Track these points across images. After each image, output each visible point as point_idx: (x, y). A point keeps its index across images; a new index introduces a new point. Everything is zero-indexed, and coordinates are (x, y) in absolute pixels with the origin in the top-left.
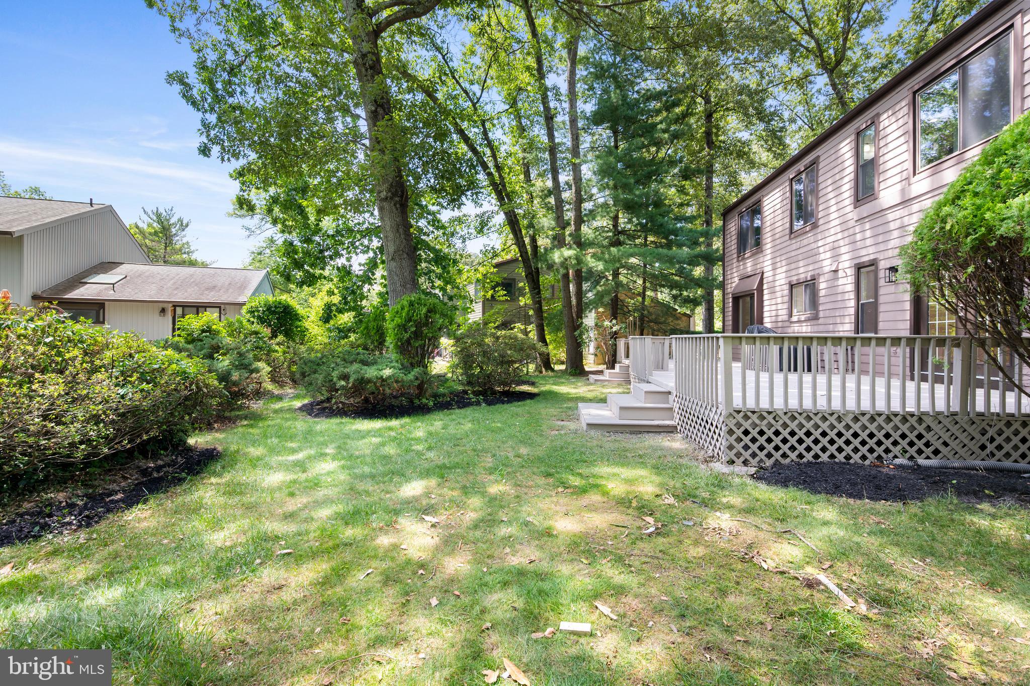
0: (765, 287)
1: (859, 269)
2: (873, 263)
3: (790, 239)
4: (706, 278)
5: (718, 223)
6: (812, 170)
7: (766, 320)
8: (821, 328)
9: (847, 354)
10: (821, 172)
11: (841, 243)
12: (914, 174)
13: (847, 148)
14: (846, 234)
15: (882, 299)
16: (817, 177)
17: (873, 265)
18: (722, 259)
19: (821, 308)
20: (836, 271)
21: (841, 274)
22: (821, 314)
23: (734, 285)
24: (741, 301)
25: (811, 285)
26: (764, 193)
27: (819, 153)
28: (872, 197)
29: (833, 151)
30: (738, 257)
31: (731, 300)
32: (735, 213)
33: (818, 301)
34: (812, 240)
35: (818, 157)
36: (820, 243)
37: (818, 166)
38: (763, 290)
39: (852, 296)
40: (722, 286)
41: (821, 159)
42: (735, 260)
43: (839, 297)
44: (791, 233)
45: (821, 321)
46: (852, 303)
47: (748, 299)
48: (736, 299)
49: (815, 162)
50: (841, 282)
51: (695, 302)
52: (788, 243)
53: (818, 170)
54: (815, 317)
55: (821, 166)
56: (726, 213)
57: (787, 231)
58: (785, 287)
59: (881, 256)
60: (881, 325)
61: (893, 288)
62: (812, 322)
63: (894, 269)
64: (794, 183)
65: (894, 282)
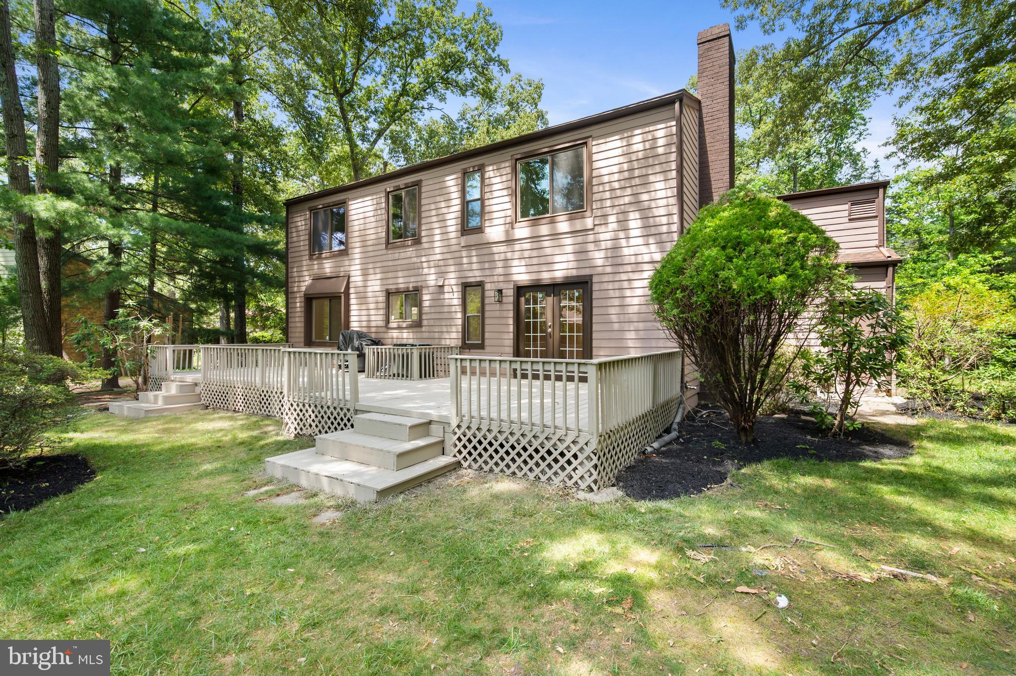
0: (352, 291)
1: (465, 287)
2: (480, 285)
3: (386, 249)
6: (414, 191)
7: (354, 324)
8: (425, 335)
10: (423, 195)
11: (448, 262)
12: (516, 222)
13: (453, 182)
14: (451, 255)
15: (487, 314)
16: (420, 200)
18: (284, 253)
19: (424, 317)
20: (442, 286)
21: (447, 289)
22: (425, 323)
23: (303, 284)
24: (316, 302)
25: (412, 295)
26: (350, 196)
27: (422, 178)
28: (479, 230)
29: (437, 181)
30: (311, 255)
31: (299, 300)
32: (306, 207)
34: (413, 254)
35: (421, 180)
36: (423, 259)
37: (420, 189)
38: (349, 294)
39: (458, 309)
41: (424, 183)
42: (306, 258)
43: (445, 310)
44: (387, 243)
45: (425, 329)
46: (459, 315)
47: (326, 300)
48: (308, 300)
49: (416, 185)
50: (447, 296)
52: (384, 252)
53: (420, 193)
54: (419, 326)
55: (424, 189)
56: (291, 205)
57: (383, 241)
58: (380, 294)
59: (487, 280)
60: (487, 335)
61: (497, 306)
62: (415, 330)
63: (500, 291)
64: (390, 197)
65: (500, 302)
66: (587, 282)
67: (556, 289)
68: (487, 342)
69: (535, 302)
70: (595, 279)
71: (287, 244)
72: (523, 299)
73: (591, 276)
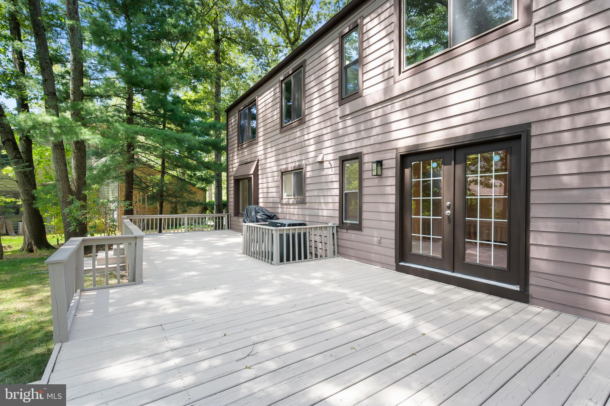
0: (260, 172)
1: (343, 161)
2: (357, 157)
3: (281, 133)
4: (215, 163)
5: (223, 119)
6: (300, 72)
7: (261, 200)
8: (307, 212)
9: (333, 238)
10: (307, 75)
11: (325, 131)
12: (400, 73)
13: (331, 52)
14: (328, 123)
15: (365, 191)
16: (304, 79)
17: (357, 158)
18: (226, 149)
19: (307, 194)
20: (321, 162)
21: (326, 165)
22: (308, 200)
23: (235, 169)
24: (241, 183)
25: (299, 172)
26: (259, 94)
27: (306, 58)
28: (356, 96)
29: (317, 56)
30: (238, 146)
31: (232, 181)
32: (236, 110)
33: (305, 187)
34: (298, 134)
35: (305, 60)
36: (306, 137)
37: (304, 69)
38: (258, 175)
39: (336, 185)
40: (227, 170)
41: (308, 62)
42: (236, 149)
43: (324, 186)
44: (282, 127)
45: (307, 205)
46: (337, 192)
47: (247, 181)
48: (237, 181)
49: (302, 65)
50: (326, 172)
51: (207, 181)
52: (279, 136)
53: (305, 73)
54: (302, 202)
55: (307, 68)
56: (229, 111)
57: (278, 126)
58: (276, 174)
59: (365, 150)
60: (365, 215)
61: (376, 181)
62: (300, 206)
63: (380, 163)
64: (283, 85)
65: (379, 176)
66: (519, 137)
67: (460, 154)
68: (365, 223)
69: (426, 174)
70: (534, 130)
71: (227, 139)
72: (407, 171)
73: (529, 125)
